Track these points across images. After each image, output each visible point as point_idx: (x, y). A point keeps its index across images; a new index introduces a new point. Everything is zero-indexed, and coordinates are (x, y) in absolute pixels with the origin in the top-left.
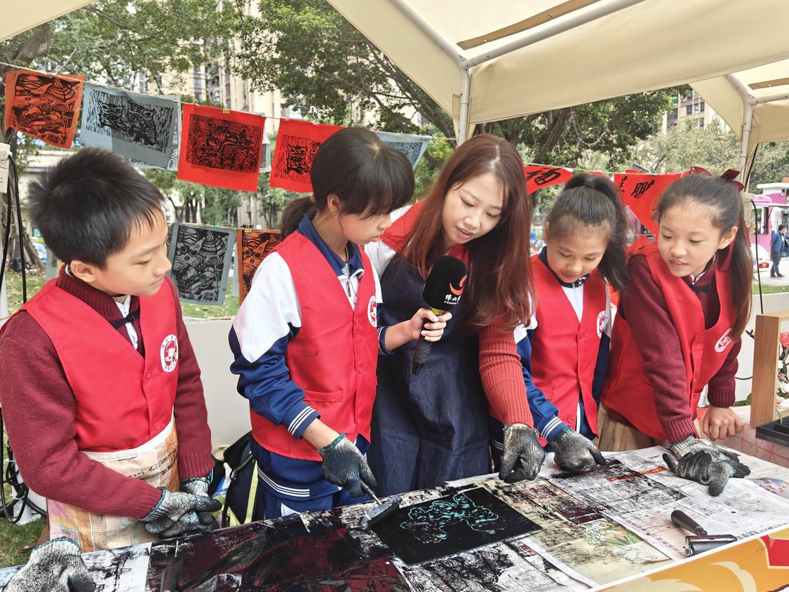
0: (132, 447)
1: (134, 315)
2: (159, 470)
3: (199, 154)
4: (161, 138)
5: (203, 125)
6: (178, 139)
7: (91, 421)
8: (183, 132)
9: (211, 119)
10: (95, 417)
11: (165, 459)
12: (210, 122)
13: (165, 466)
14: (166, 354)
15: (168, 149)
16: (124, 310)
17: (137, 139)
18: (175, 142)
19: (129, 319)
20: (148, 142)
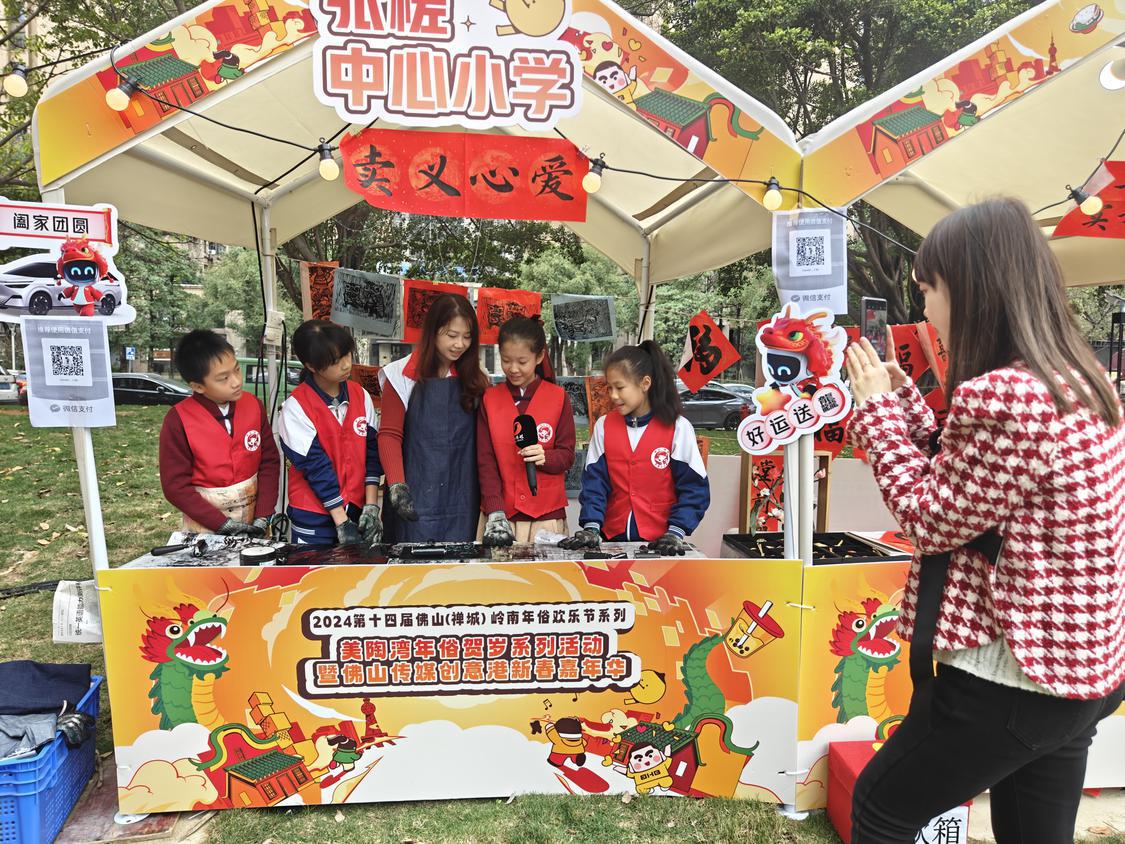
0: (224, 486)
1: (230, 416)
2: (240, 504)
3: (416, 319)
4: (388, 310)
5: (419, 296)
6: (400, 311)
7: (201, 467)
8: (404, 305)
9: (425, 291)
10: (204, 464)
11: (244, 499)
12: (423, 292)
13: (244, 502)
14: (249, 440)
15: (393, 320)
16: (225, 411)
17: (371, 315)
18: (398, 313)
19: (227, 417)
20: (379, 316)
